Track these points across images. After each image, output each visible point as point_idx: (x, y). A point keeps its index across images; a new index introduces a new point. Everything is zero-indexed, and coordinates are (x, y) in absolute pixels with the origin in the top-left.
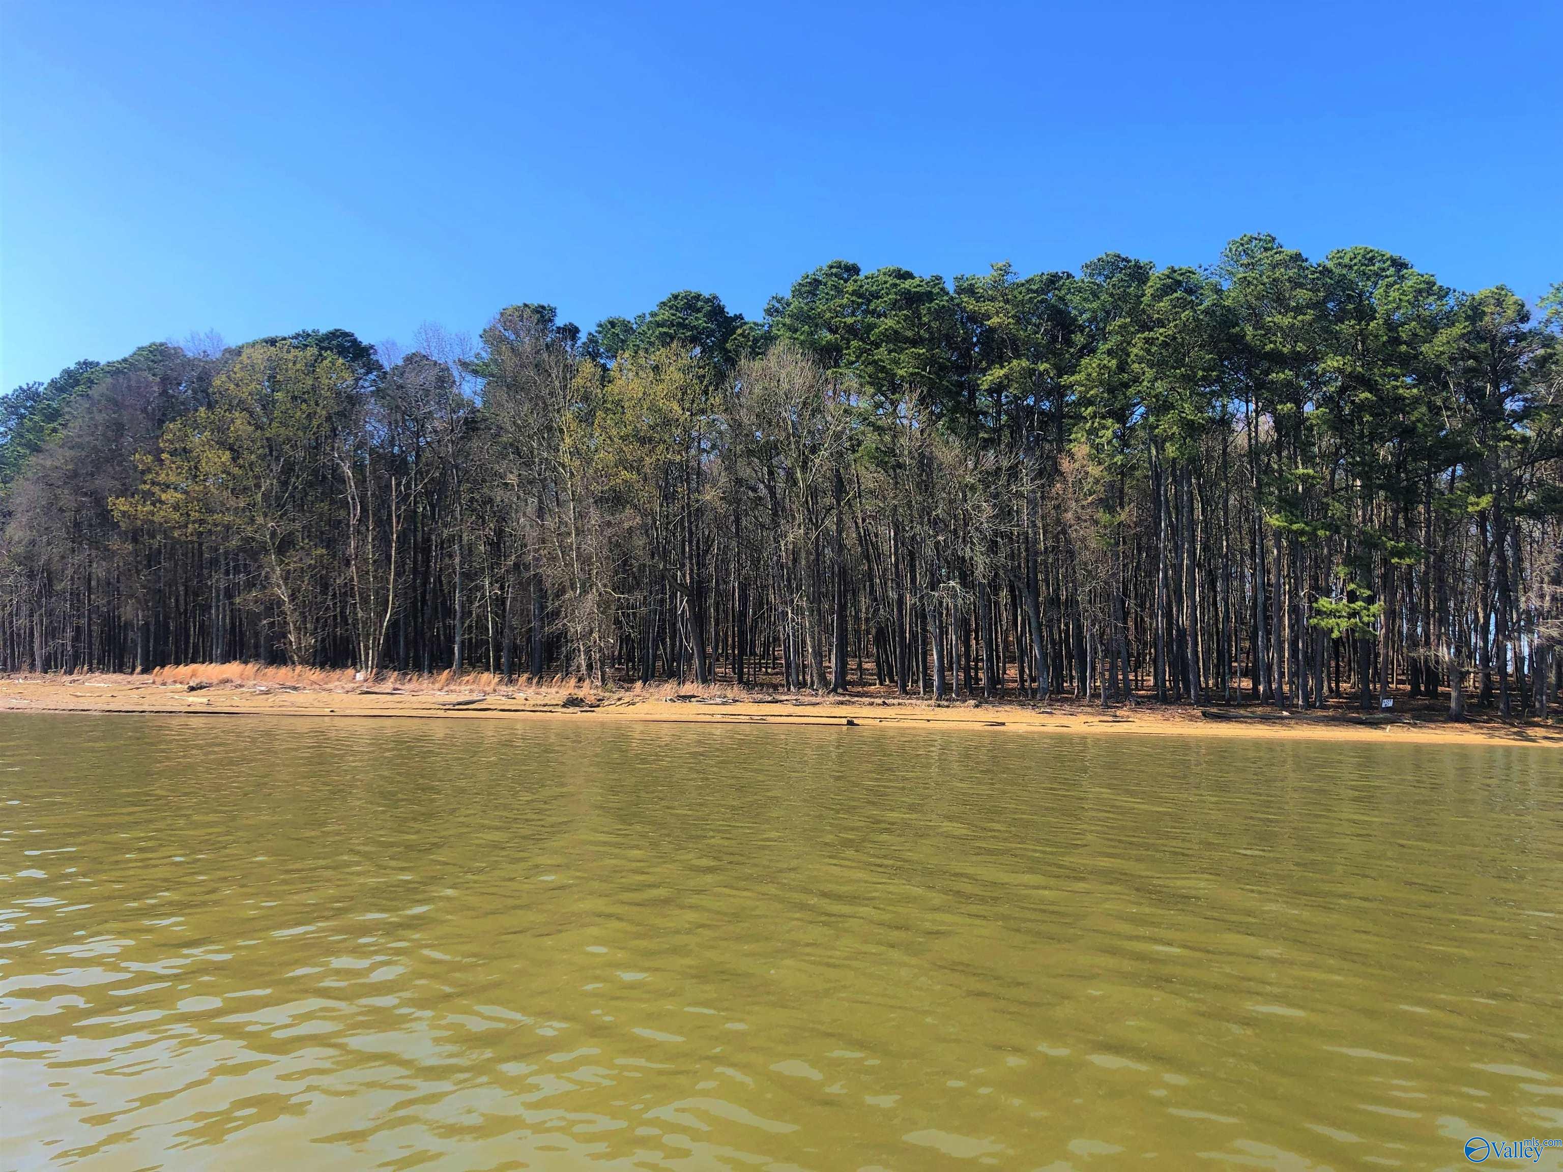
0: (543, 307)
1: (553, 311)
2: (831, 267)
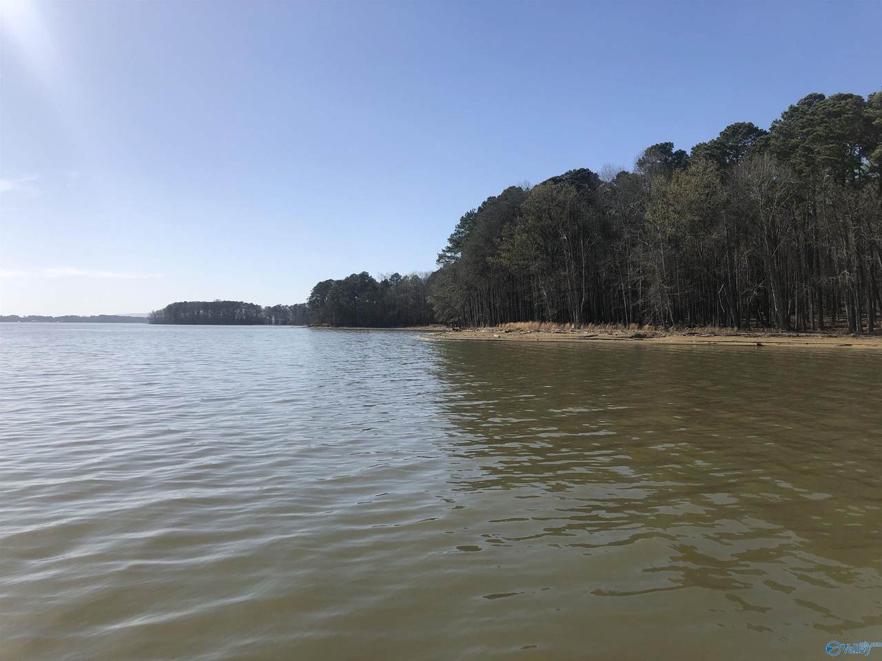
0: (667, 144)
1: (671, 145)
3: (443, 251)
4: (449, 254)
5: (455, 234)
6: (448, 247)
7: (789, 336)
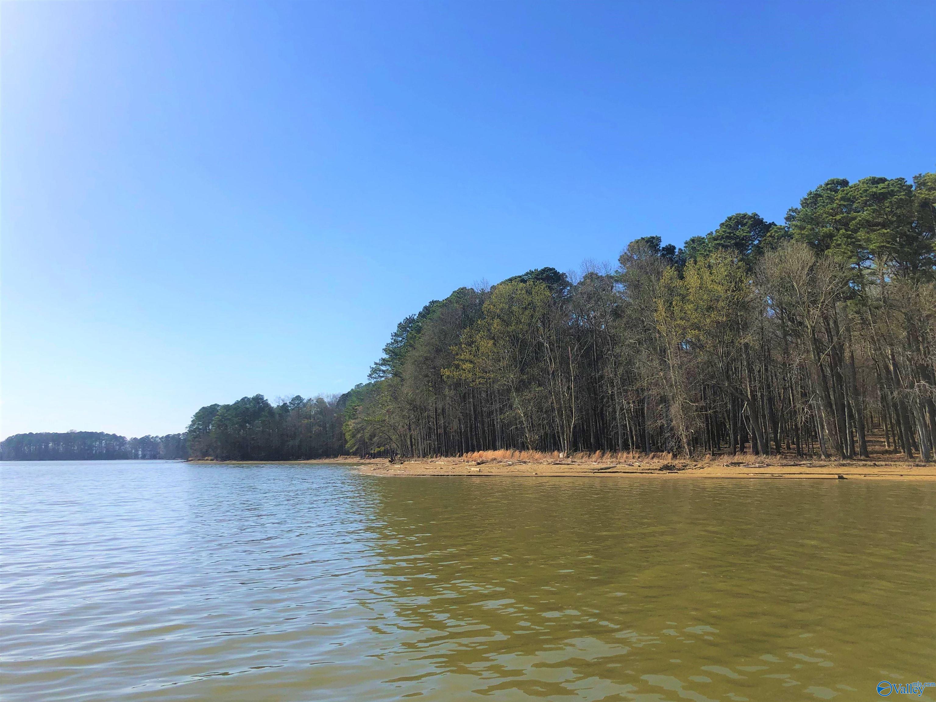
0: (653, 238)
1: (659, 239)
2: (827, 184)
3: (376, 364)
4: (383, 368)
5: (392, 343)
6: (384, 360)
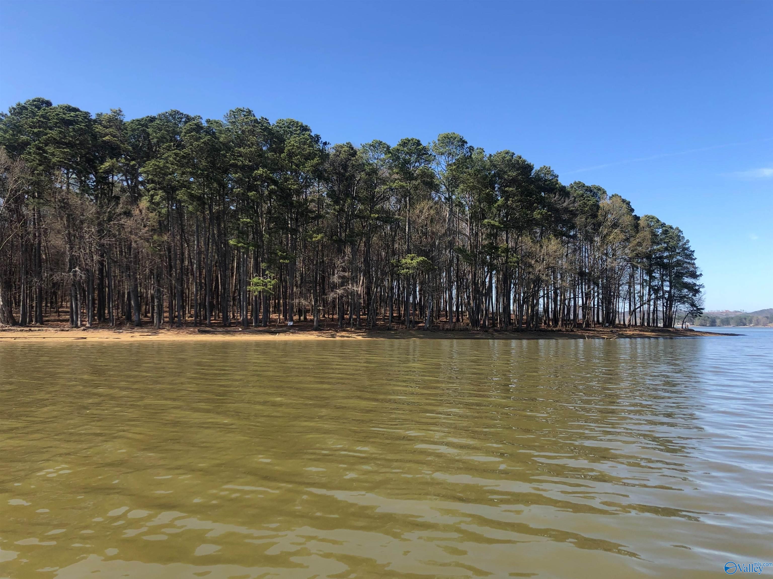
7: (22, 331)
